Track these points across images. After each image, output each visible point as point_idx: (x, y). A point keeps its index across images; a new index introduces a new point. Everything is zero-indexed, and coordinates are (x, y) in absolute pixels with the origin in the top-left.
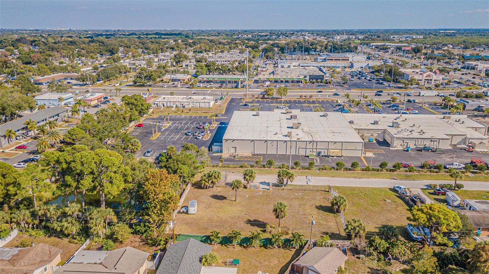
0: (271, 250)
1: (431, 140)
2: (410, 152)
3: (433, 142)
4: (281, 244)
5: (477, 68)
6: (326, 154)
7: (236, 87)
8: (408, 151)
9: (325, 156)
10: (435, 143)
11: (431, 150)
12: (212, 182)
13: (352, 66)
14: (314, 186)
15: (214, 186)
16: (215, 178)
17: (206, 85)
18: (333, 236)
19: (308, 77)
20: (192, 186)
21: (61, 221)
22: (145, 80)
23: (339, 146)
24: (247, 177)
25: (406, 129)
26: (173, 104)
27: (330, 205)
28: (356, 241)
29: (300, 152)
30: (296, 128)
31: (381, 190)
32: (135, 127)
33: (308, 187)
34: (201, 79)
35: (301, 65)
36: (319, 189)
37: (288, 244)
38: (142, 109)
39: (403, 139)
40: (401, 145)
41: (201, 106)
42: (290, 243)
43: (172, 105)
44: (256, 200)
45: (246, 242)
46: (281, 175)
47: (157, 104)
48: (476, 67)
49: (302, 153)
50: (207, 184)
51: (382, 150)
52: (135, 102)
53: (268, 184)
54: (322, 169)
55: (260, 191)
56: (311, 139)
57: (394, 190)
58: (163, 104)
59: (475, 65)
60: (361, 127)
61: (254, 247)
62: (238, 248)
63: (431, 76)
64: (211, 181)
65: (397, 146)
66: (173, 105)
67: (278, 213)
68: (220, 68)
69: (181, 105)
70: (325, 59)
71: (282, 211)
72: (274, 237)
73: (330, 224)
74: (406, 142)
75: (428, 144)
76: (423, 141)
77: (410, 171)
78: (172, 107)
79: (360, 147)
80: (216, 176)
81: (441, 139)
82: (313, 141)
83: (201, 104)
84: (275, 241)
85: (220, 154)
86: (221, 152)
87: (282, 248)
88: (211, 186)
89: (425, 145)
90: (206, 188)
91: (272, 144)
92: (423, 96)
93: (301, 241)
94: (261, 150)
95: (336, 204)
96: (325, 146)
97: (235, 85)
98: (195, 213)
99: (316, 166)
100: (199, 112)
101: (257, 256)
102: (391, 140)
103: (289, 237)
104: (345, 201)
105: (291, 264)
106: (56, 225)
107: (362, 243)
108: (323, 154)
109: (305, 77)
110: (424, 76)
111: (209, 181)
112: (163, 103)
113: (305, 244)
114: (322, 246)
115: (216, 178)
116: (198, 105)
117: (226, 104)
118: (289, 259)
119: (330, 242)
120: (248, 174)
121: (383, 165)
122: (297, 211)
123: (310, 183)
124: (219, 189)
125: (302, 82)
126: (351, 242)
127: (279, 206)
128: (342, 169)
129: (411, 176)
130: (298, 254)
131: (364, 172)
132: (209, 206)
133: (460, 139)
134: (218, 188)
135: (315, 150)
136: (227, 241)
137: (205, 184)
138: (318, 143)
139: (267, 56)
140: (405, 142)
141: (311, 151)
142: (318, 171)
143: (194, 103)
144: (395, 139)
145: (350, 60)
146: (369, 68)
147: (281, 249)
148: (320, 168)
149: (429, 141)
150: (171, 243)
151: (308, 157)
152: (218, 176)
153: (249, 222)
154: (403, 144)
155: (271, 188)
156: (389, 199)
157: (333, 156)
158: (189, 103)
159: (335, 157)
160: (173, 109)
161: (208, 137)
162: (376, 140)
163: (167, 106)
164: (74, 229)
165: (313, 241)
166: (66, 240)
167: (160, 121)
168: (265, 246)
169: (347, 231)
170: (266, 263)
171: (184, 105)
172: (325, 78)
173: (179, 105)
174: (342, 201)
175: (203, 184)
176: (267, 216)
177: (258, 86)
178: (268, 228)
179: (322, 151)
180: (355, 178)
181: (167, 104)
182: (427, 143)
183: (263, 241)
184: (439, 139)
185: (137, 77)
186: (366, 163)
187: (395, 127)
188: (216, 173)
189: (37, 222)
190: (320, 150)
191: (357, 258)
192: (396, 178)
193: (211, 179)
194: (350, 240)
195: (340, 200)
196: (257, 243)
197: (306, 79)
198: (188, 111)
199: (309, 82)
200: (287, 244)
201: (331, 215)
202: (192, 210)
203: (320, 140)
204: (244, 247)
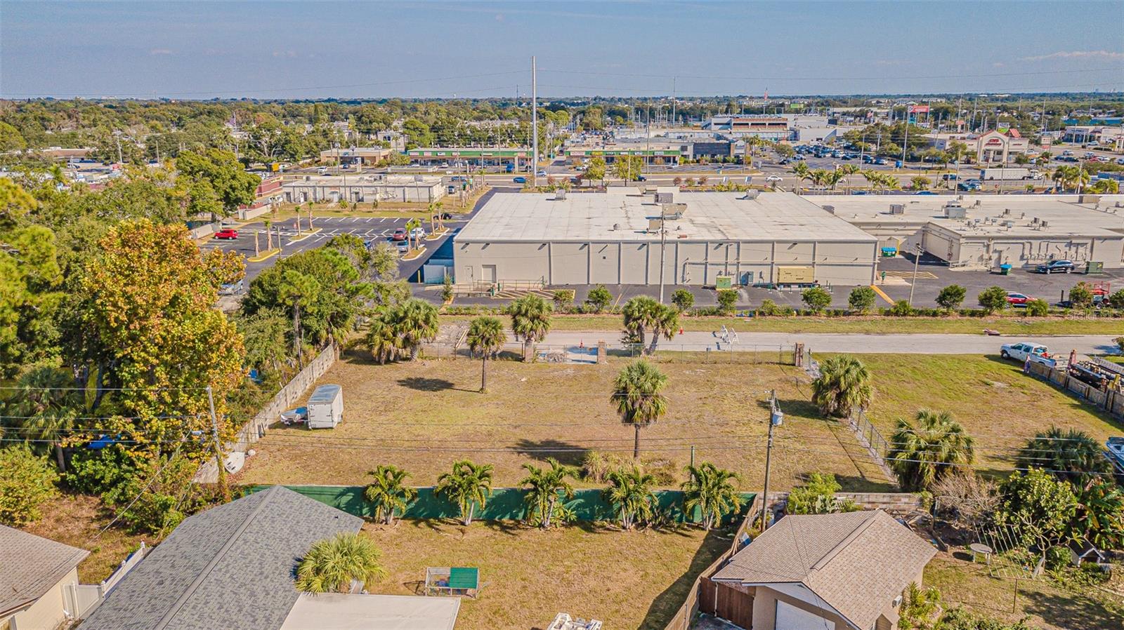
0: (608, 537)
1: (1070, 241)
2: (1009, 275)
3: (1074, 249)
4: (648, 515)
5: (1099, 137)
6: (767, 281)
7: (509, 172)
8: (1004, 272)
9: (765, 286)
10: (1081, 250)
11: (1073, 268)
12: (407, 341)
13: (795, 136)
14: (742, 354)
15: (416, 354)
16: (416, 325)
19: (690, 149)
20: (342, 358)
22: (269, 155)
23: (803, 255)
24: (524, 321)
25: (987, 219)
26: (333, 193)
27: (807, 395)
29: (687, 277)
31: (961, 359)
32: (214, 238)
33: (723, 355)
34: (418, 154)
37: (674, 513)
38: (231, 187)
39: (986, 242)
40: (981, 258)
41: (407, 197)
42: (685, 508)
43: (328, 196)
44: (553, 388)
45: (511, 509)
46: (636, 314)
47: (288, 194)
48: (1097, 135)
49: (695, 277)
50: (388, 345)
51: (930, 272)
52: (214, 169)
53: (594, 351)
54: (762, 314)
55: (568, 367)
56: (720, 236)
57: (1005, 358)
58: (305, 194)
59: (1094, 132)
61: (541, 526)
62: (478, 532)
63: (1000, 142)
64: (404, 335)
65: (970, 260)
66: (331, 196)
67: (631, 401)
68: (469, 132)
69: (354, 196)
70: (728, 124)
71: (645, 396)
72: (618, 484)
74: (995, 251)
75: (1060, 253)
76: (1044, 245)
77: (1034, 313)
78: (329, 201)
80: (421, 317)
81: (1099, 238)
82: (729, 242)
83: (406, 193)
84: (624, 500)
87: (654, 527)
88: (404, 353)
89: (1052, 257)
90: (388, 361)
91: (603, 254)
92: (992, 179)
93: (726, 498)
94: (570, 274)
95: (835, 383)
96: (763, 254)
97: (504, 167)
98: (335, 425)
99: (741, 308)
100: (402, 211)
101: (555, 559)
102: (951, 247)
104: (865, 374)
105: (698, 581)
108: (756, 280)
109: (684, 148)
110: (984, 143)
111: (394, 335)
112: (306, 190)
113: (745, 510)
114: (811, 510)
115: (420, 327)
116: (399, 192)
117: (479, 198)
118: (684, 568)
119: (842, 498)
120: (527, 311)
121: (949, 296)
122: (694, 416)
124: (431, 363)
125: (675, 162)
126: (922, 500)
127: (635, 375)
128: (823, 313)
129: (1041, 326)
130: (718, 544)
131: (890, 318)
134: (427, 362)
135: (732, 269)
136: (434, 506)
137: (382, 344)
138: (741, 245)
140: (991, 250)
141: (720, 273)
142: (749, 320)
143: (388, 189)
144: (962, 241)
145: (790, 124)
146: (839, 139)
147: (649, 531)
148: (755, 313)
149: (1062, 246)
151: (713, 288)
152: (427, 321)
153: (526, 447)
154: (986, 256)
155: (604, 360)
156: (997, 380)
157: (788, 285)
158: (373, 189)
159: (794, 287)
160: (332, 204)
161: (417, 254)
162: (903, 252)
163: (315, 199)
165: (773, 496)
168: (585, 522)
169: (902, 457)
170: (591, 583)
171: (361, 196)
172: (734, 152)
173: (348, 196)
174: (854, 372)
175: (376, 348)
176: (588, 422)
177: (564, 170)
178: (597, 463)
179: (756, 270)
180: (867, 333)
181: (314, 193)
182: (1057, 252)
183: (579, 506)
184: (1093, 238)
185: (250, 147)
186: (890, 300)
187: (954, 218)
188: (418, 308)
190: (749, 269)
191: (958, 555)
192: (998, 333)
193: (402, 330)
194: (917, 490)
195: (847, 371)
196: (552, 508)
197: (685, 153)
198: (371, 210)
199: (693, 162)
200: (671, 510)
201: (818, 423)
202: (320, 414)
203: (748, 238)
204: (504, 528)
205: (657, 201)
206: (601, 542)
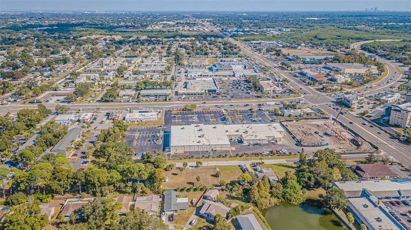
1: (259, 140)
2: (250, 146)
7: (166, 100)
9: (215, 151)
10: (261, 141)
11: (259, 144)
13: (234, 75)
15: (172, 170)
16: (172, 166)
17: (147, 98)
18: (216, 186)
19: (207, 91)
20: (164, 170)
21: (125, 188)
24: (185, 165)
25: (250, 134)
28: (223, 187)
29: (204, 150)
30: (202, 137)
31: (235, 166)
34: (143, 94)
35: (203, 75)
36: (212, 167)
39: (248, 140)
41: (151, 120)
44: (189, 174)
45: (188, 190)
46: (198, 163)
51: (239, 145)
53: (192, 167)
54: (214, 158)
55: (190, 170)
56: (209, 144)
57: (240, 166)
60: (231, 134)
62: (186, 192)
64: (171, 168)
65: (246, 143)
67: (198, 179)
70: (218, 69)
72: (197, 188)
73: (215, 181)
74: (249, 142)
75: (258, 142)
76: (256, 141)
77: (247, 157)
79: (229, 146)
85: (170, 153)
86: (170, 151)
90: (169, 171)
94: (188, 150)
95: (218, 174)
97: (164, 97)
99: (211, 156)
100: (151, 124)
101: (192, 194)
102: (244, 140)
103: (202, 187)
104: (221, 172)
106: (123, 190)
107: (224, 187)
112: (130, 119)
113: (207, 189)
114: (212, 189)
117: (164, 116)
118: (202, 194)
119: (215, 188)
121: (237, 155)
122: (204, 178)
123: (209, 165)
124: (174, 171)
125: (204, 94)
126: (221, 187)
127: (198, 177)
128: (221, 157)
129: (247, 159)
130: (205, 192)
131: (230, 158)
132: (172, 178)
133: (272, 138)
136: (182, 190)
138: (212, 145)
139: (180, 64)
142: (212, 159)
145: (233, 70)
147: (200, 191)
150: (164, 192)
151: (208, 152)
153: (188, 183)
155: (194, 168)
160: (136, 122)
161: (160, 142)
162: (237, 139)
164: (130, 190)
165: (210, 188)
166: (127, 194)
167: (132, 132)
168: (195, 191)
169: (220, 184)
172: (217, 91)
175: (168, 169)
176: (194, 180)
177: (178, 99)
178: (195, 185)
180: (226, 161)
181: (132, 120)
183: (194, 189)
184: (263, 139)
186: (231, 153)
187: (246, 133)
188: (172, 164)
189: (115, 189)
190: (213, 148)
191: (223, 192)
192: (241, 160)
196: (192, 190)
198: (145, 124)
199: (208, 94)
200: (201, 189)
201: (216, 178)
202: (167, 180)
204: (188, 192)
206: (196, 192)
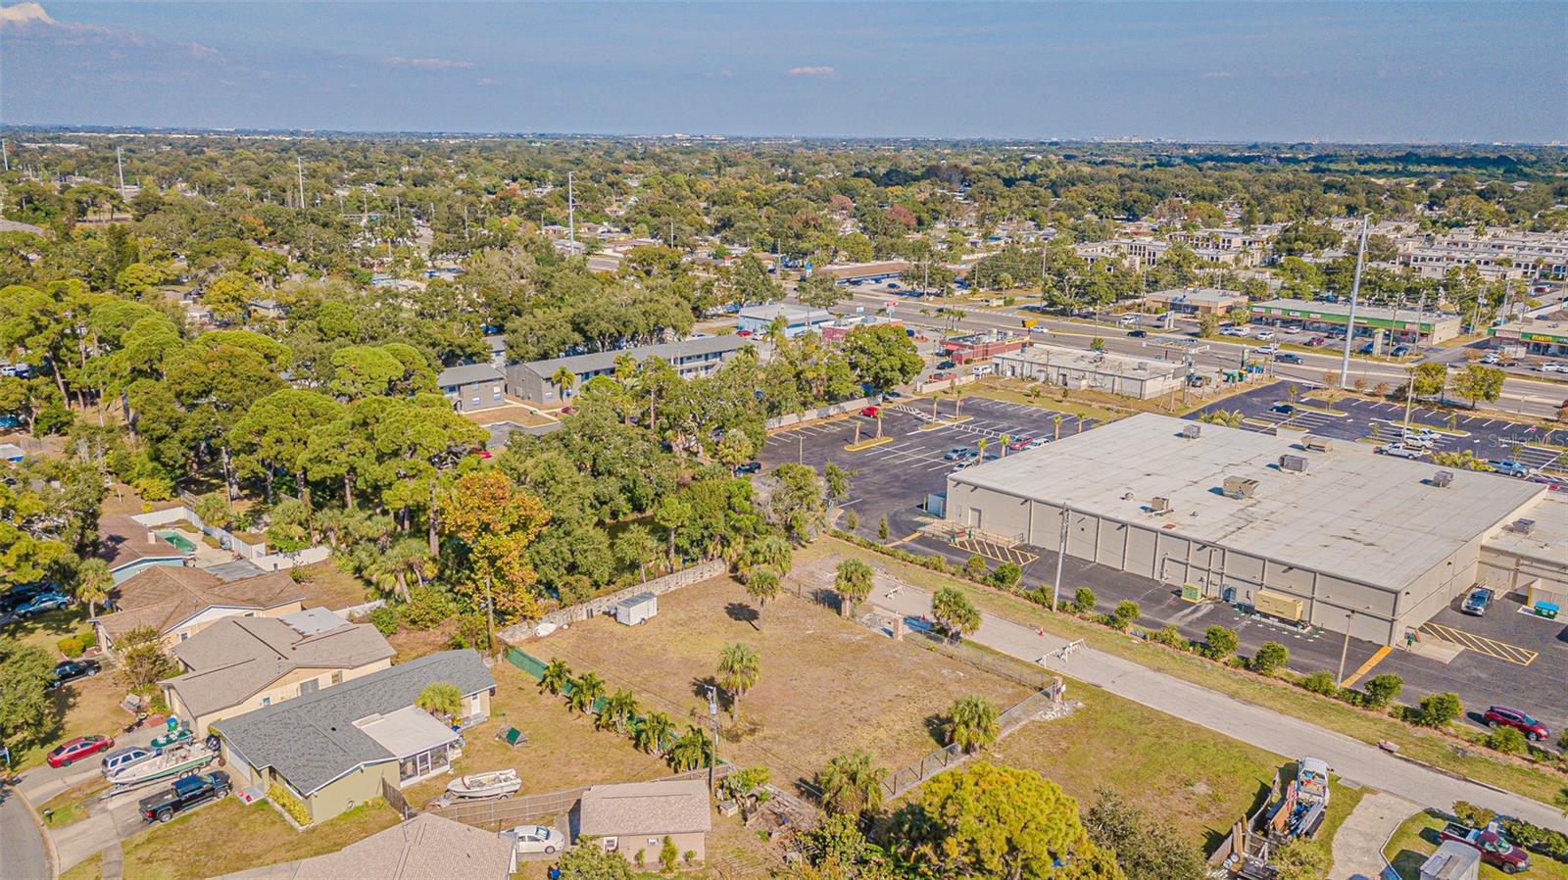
0: (644, 756)
9: (1242, 608)
23: (1300, 584)
26: (1040, 371)
27: (944, 718)
29: (1165, 575)
30: (1232, 497)
31: (1249, 753)
32: (859, 413)
34: (1264, 310)
41: (1116, 387)
43: (1035, 374)
47: (997, 365)
49: (1173, 577)
51: (1539, 653)
56: (1205, 537)
58: (1013, 367)
66: (1038, 374)
69: (1061, 377)
78: (1034, 379)
82: (1213, 545)
83: (1116, 383)
87: (667, 760)
91: (1081, 525)
98: (631, 624)
99: (1161, 627)
108: (1240, 599)
112: (1014, 363)
116: (1108, 382)
135: (1215, 579)
141: (1203, 579)
143: (1097, 376)
148: (1149, 635)
153: (703, 682)
157: (1266, 616)
158: (1082, 374)
159: (1269, 621)
163: (1022, 374)
171: (1067, 379)
173: (1055, 377)
179: (1241, 587)
181: (1022, 368)
203: (1236, 548)
205: (1282, 465)
